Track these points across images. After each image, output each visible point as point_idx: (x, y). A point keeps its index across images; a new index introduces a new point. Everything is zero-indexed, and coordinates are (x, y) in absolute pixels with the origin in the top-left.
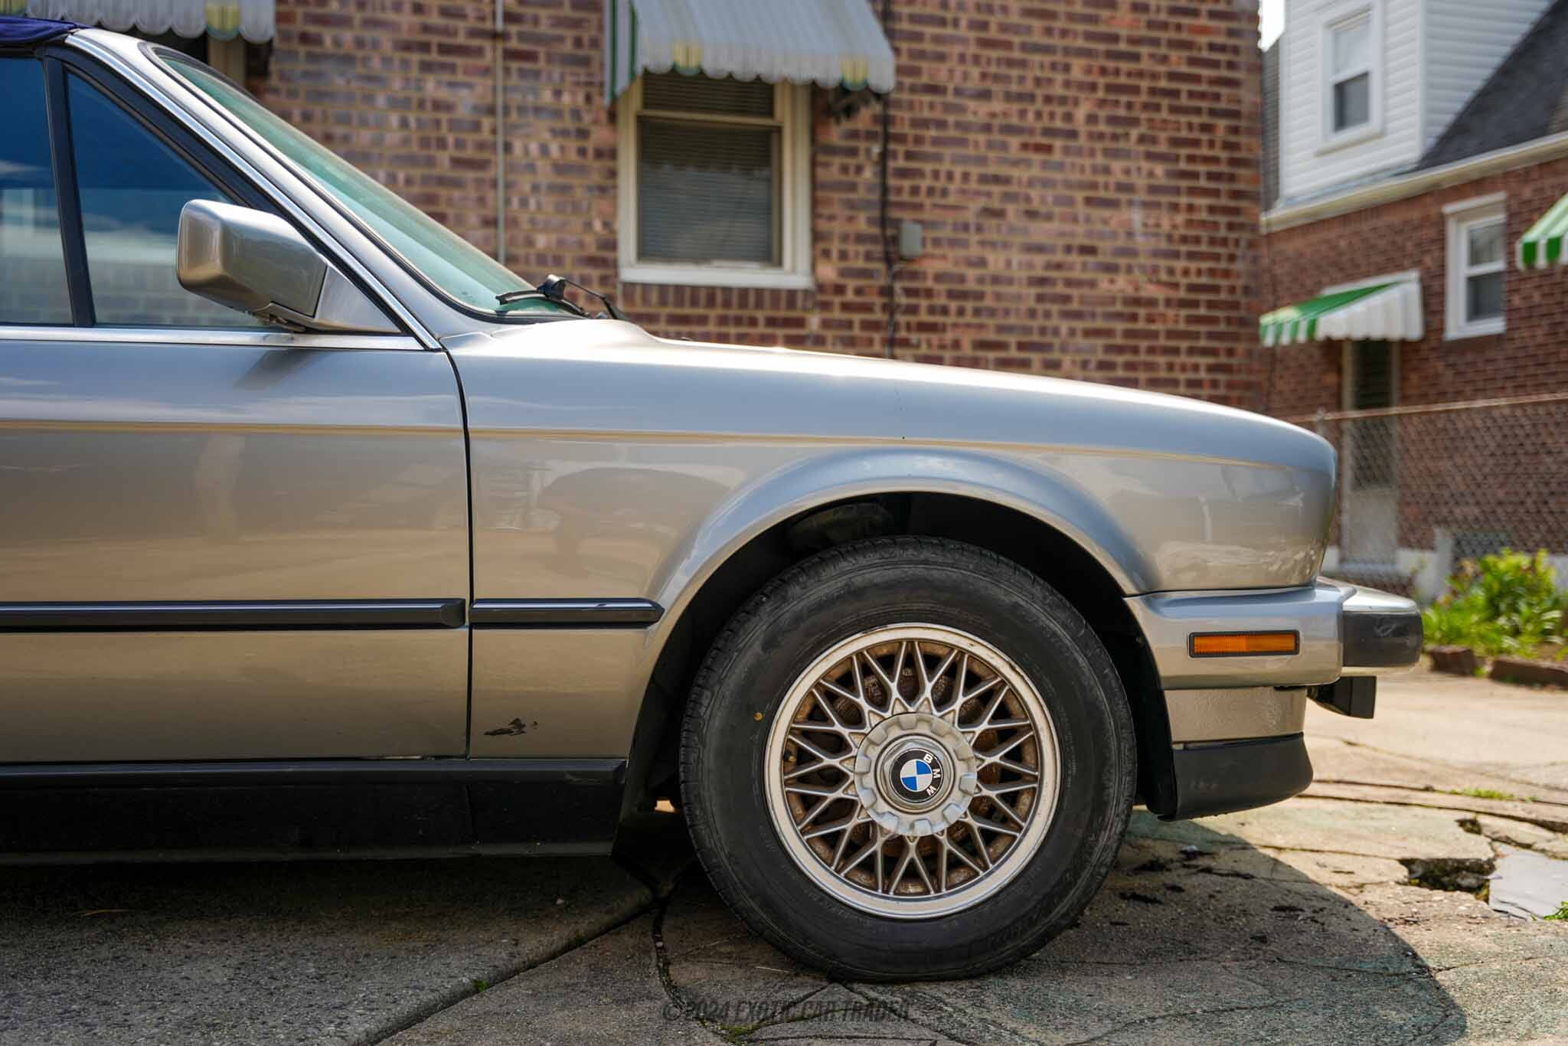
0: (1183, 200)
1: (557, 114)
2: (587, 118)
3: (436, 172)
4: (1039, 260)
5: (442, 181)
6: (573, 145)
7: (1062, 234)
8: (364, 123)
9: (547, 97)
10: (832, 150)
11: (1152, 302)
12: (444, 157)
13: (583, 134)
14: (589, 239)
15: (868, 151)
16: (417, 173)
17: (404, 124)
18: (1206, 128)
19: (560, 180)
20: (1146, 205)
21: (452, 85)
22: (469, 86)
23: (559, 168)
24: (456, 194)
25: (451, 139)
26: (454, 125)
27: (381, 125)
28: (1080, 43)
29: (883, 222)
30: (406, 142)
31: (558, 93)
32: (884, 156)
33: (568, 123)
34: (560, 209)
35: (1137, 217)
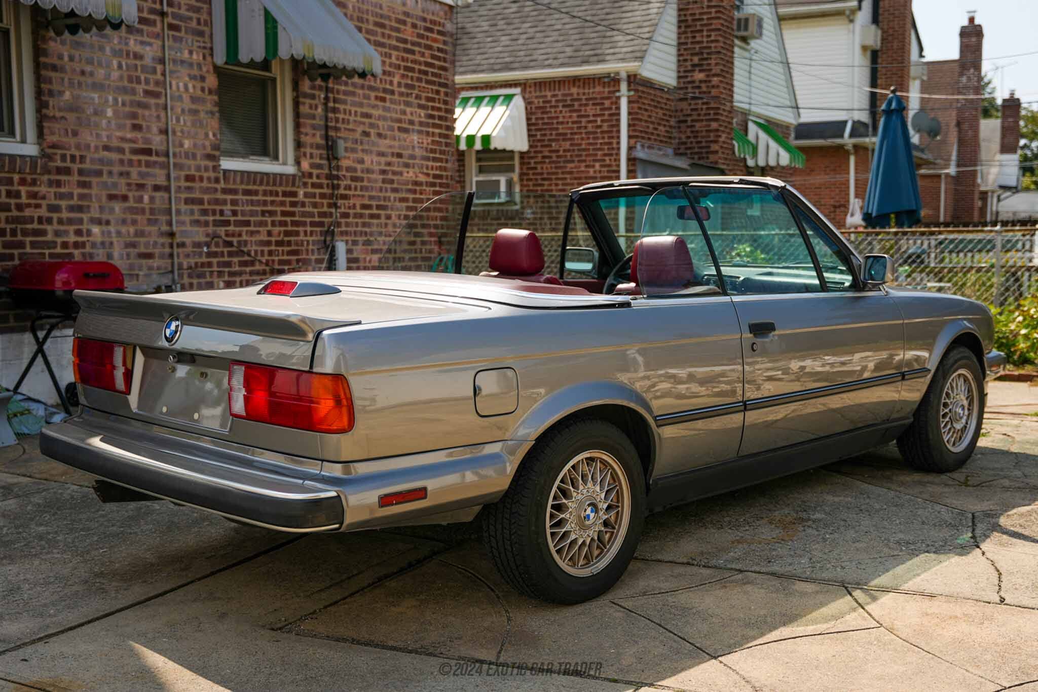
0: (431, 130)
1: (191, 65)
2: (204, 69)
3: (137, 98)
4: (383, 160)
5: (140, 105)
6: (199, 85)
7: (391, 147)
8: (100, 64)
9: (186, 55)
10: (306, 96)
11: (421, 184)
12: (140, 88)
13: (203, 79)
14: (207, 143)
15: (319, 96)
16: (128, 98)
17: (120, 66)
18: (438, 92)
19: (194, 107)
20: (420, 132)
21: (142, 43)
22: (150, 44)
23: (194, 99)
24: (147, 113)
25: (143, 78)
26: (144, 69)
27: (109, 66)
28: (394, 43)
29: (327, 137)
30: (121, 78)
31: (191, 52)
32: (327, 99)
33: (195, 72)
34: (194, 124)
35: (415, 137)
